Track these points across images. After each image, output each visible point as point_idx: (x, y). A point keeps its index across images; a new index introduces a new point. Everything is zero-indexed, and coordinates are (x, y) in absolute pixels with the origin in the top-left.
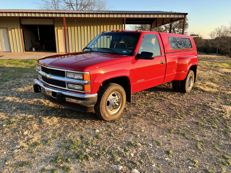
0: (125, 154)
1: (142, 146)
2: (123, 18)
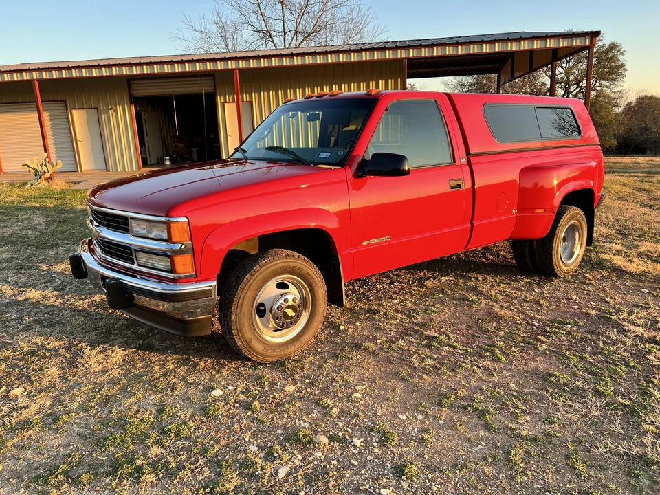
0: (259, 469)
1: (329, 444)
2: (401, 60)
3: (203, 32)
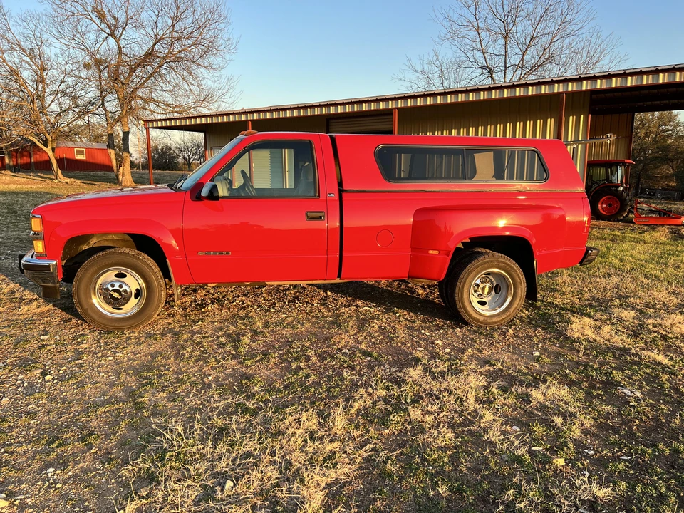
3: (422, 72)
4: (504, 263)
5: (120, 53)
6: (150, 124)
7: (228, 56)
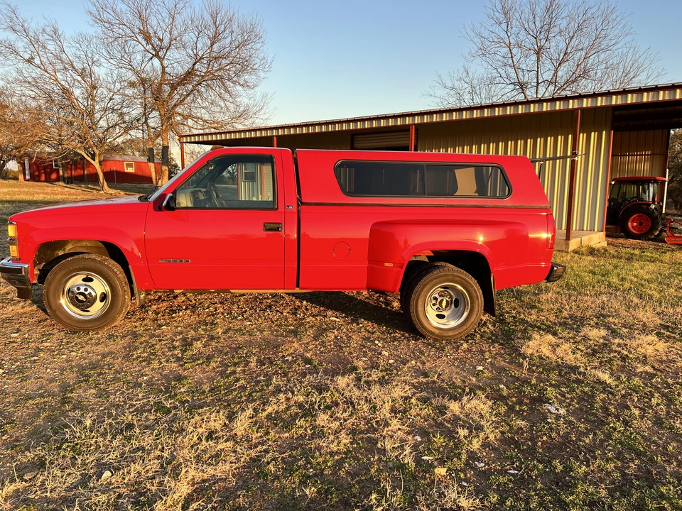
2: (574, 111)
3: (452, 88)
4: (459, 277)
5: (163, 72)
6: (184, 140)
7: (262, 74)
